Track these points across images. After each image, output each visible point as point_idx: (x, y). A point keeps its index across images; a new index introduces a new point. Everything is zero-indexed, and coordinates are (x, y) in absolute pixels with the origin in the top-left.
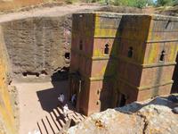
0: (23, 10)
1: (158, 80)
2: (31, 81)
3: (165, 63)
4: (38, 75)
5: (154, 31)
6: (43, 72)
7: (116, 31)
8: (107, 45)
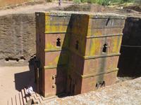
0: (8, 8)
1: (102, 69)
2: (11, 65)
3: (109, 55)
4: (18, 60)
5: (93, 28)
6: (22, 58)
7: (66, 27)
8: (58, 39)
